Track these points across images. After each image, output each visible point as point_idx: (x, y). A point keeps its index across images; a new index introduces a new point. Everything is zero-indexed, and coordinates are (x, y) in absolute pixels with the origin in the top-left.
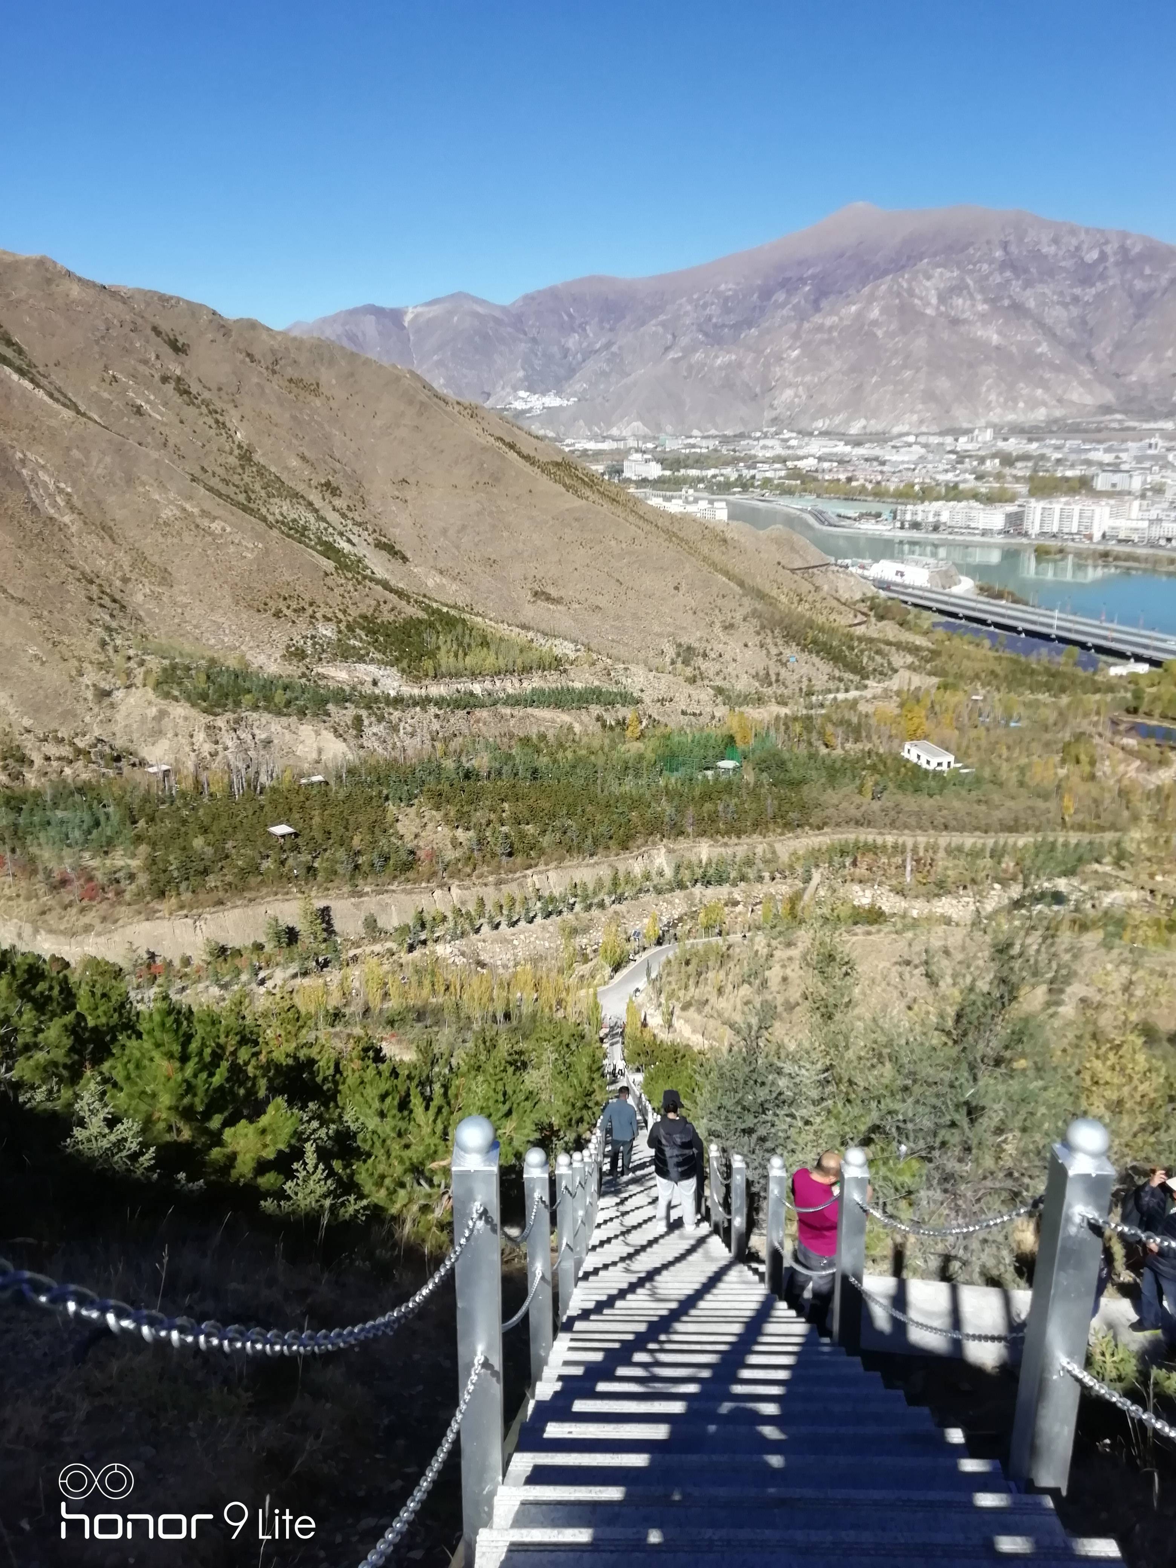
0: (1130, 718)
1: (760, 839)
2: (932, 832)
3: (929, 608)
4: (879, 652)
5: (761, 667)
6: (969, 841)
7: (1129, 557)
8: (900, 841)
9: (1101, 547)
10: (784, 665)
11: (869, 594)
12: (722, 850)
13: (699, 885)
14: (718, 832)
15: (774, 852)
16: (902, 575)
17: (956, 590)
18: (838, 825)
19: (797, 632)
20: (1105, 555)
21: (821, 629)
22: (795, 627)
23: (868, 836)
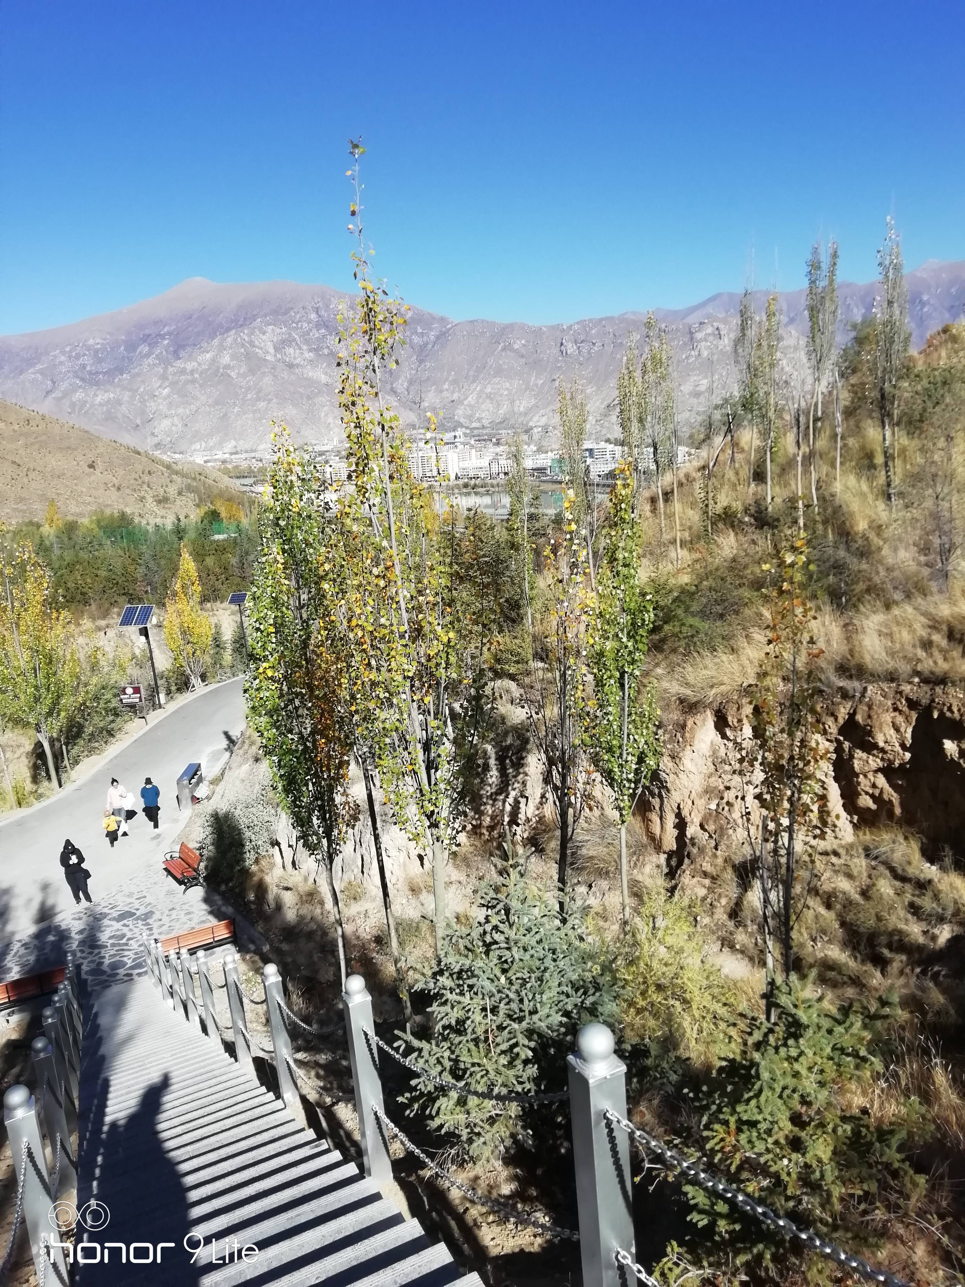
20: (465, 487)
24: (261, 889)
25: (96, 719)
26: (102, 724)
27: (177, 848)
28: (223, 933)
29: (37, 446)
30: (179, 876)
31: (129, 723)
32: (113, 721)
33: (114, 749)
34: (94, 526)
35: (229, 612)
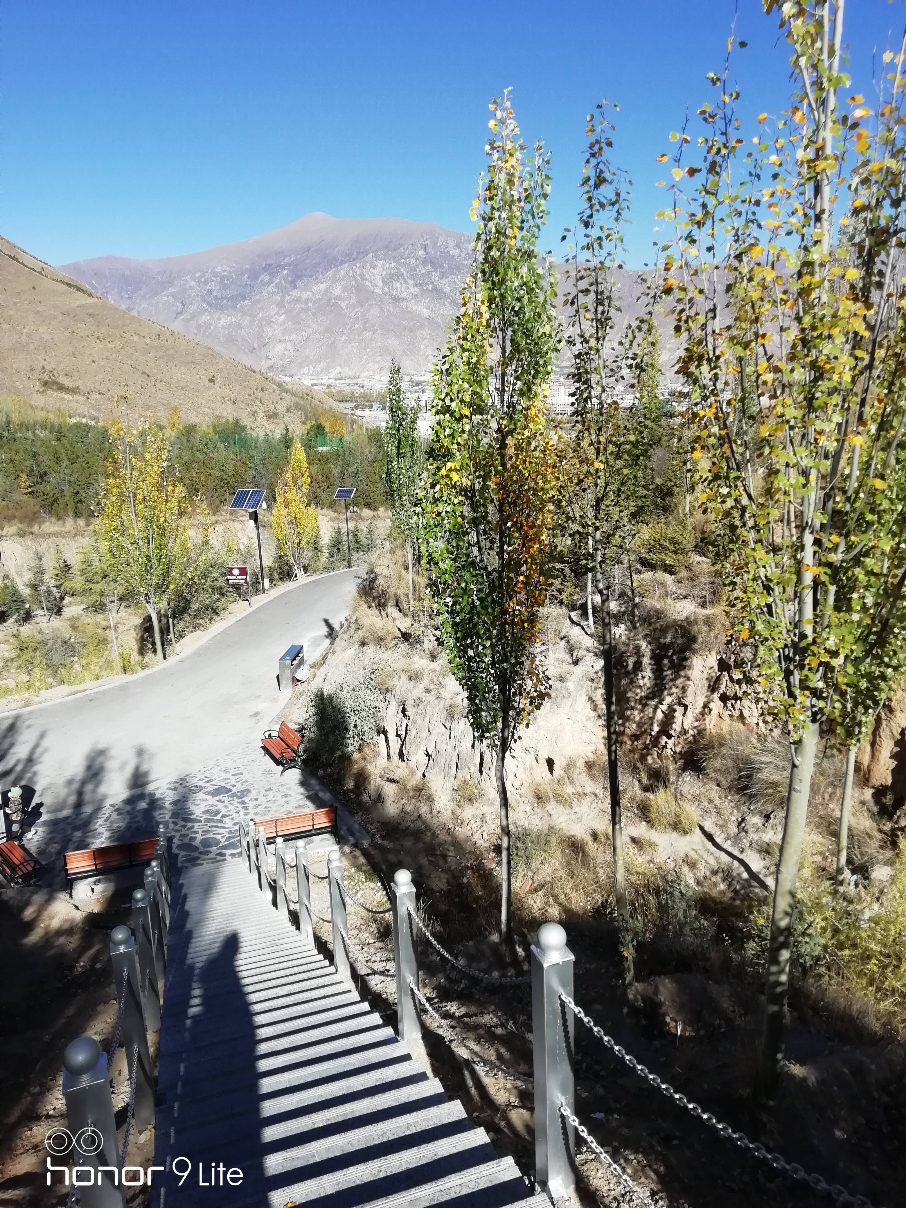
24: (362, 778)
25: (203, 596)
26: (208, 602)
27: (277, 727)
28: (322, 820)
29: (165, 359)
30: (278, 756)
31: (233, 604)
32: (218, 600)
33: (218, 627)
34: (211, 430)
35: (328, 518)
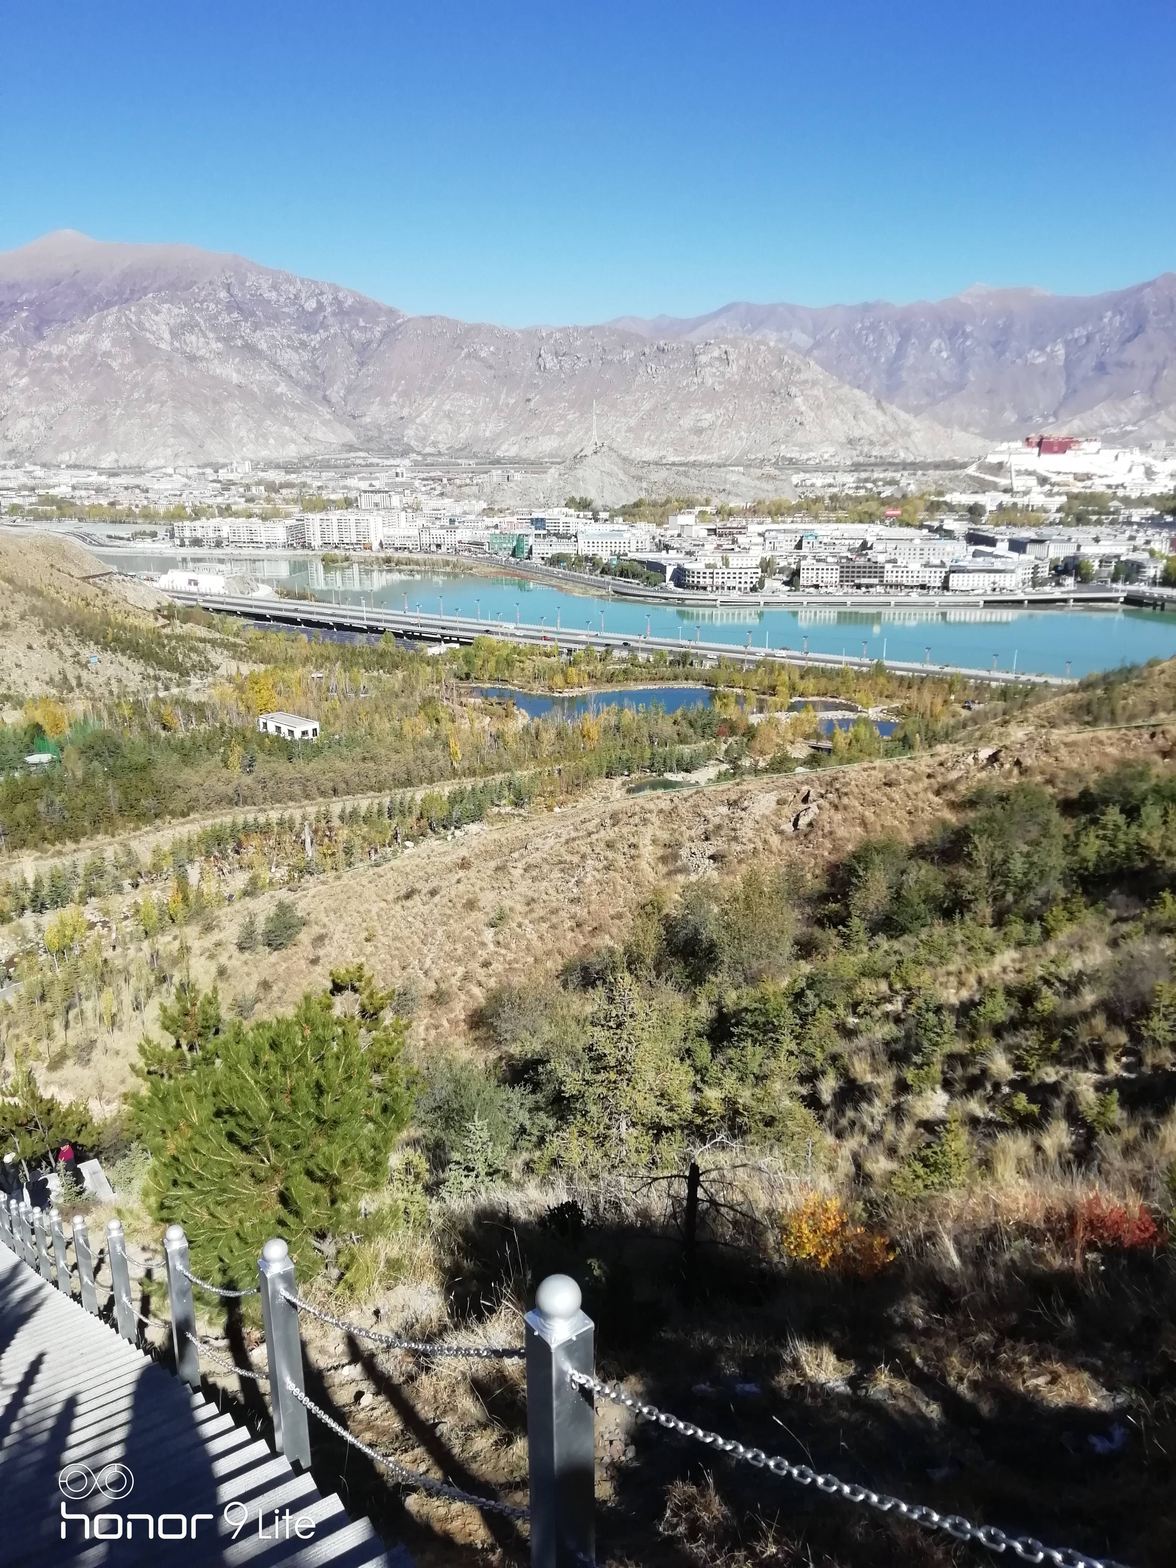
0: (465, 684)
1: (108, 839)
2: (321, 799)
3: (234, 613)
4: (192, 649)
5: (55, 671)
6: (364, 803)
7: (408, 562)
8: (287, 816)
9: (382, 555)
10: (85, 666)
11: (165, 604)
12: (56, 861)
13: (28, 913)
14: (45, 839)
15: (129, 853)
16: (196, 584)
17: (255, 595)
18: (208, 808)
19: (93, 629)
20: (388, 561)
21: (122, 627)
22: (89, 625)
23: (245, 815)
35: (32, 859)
